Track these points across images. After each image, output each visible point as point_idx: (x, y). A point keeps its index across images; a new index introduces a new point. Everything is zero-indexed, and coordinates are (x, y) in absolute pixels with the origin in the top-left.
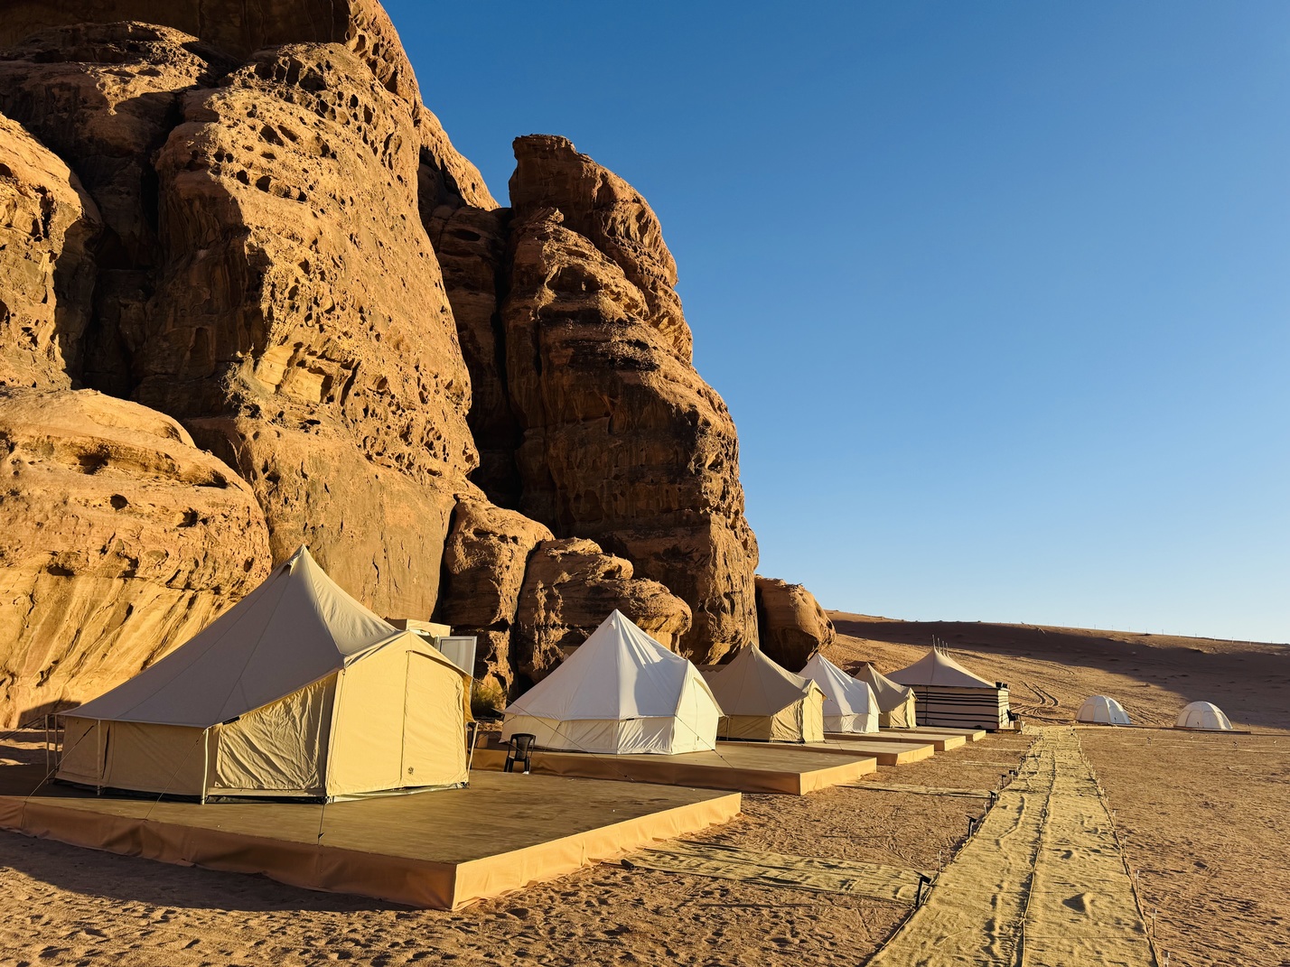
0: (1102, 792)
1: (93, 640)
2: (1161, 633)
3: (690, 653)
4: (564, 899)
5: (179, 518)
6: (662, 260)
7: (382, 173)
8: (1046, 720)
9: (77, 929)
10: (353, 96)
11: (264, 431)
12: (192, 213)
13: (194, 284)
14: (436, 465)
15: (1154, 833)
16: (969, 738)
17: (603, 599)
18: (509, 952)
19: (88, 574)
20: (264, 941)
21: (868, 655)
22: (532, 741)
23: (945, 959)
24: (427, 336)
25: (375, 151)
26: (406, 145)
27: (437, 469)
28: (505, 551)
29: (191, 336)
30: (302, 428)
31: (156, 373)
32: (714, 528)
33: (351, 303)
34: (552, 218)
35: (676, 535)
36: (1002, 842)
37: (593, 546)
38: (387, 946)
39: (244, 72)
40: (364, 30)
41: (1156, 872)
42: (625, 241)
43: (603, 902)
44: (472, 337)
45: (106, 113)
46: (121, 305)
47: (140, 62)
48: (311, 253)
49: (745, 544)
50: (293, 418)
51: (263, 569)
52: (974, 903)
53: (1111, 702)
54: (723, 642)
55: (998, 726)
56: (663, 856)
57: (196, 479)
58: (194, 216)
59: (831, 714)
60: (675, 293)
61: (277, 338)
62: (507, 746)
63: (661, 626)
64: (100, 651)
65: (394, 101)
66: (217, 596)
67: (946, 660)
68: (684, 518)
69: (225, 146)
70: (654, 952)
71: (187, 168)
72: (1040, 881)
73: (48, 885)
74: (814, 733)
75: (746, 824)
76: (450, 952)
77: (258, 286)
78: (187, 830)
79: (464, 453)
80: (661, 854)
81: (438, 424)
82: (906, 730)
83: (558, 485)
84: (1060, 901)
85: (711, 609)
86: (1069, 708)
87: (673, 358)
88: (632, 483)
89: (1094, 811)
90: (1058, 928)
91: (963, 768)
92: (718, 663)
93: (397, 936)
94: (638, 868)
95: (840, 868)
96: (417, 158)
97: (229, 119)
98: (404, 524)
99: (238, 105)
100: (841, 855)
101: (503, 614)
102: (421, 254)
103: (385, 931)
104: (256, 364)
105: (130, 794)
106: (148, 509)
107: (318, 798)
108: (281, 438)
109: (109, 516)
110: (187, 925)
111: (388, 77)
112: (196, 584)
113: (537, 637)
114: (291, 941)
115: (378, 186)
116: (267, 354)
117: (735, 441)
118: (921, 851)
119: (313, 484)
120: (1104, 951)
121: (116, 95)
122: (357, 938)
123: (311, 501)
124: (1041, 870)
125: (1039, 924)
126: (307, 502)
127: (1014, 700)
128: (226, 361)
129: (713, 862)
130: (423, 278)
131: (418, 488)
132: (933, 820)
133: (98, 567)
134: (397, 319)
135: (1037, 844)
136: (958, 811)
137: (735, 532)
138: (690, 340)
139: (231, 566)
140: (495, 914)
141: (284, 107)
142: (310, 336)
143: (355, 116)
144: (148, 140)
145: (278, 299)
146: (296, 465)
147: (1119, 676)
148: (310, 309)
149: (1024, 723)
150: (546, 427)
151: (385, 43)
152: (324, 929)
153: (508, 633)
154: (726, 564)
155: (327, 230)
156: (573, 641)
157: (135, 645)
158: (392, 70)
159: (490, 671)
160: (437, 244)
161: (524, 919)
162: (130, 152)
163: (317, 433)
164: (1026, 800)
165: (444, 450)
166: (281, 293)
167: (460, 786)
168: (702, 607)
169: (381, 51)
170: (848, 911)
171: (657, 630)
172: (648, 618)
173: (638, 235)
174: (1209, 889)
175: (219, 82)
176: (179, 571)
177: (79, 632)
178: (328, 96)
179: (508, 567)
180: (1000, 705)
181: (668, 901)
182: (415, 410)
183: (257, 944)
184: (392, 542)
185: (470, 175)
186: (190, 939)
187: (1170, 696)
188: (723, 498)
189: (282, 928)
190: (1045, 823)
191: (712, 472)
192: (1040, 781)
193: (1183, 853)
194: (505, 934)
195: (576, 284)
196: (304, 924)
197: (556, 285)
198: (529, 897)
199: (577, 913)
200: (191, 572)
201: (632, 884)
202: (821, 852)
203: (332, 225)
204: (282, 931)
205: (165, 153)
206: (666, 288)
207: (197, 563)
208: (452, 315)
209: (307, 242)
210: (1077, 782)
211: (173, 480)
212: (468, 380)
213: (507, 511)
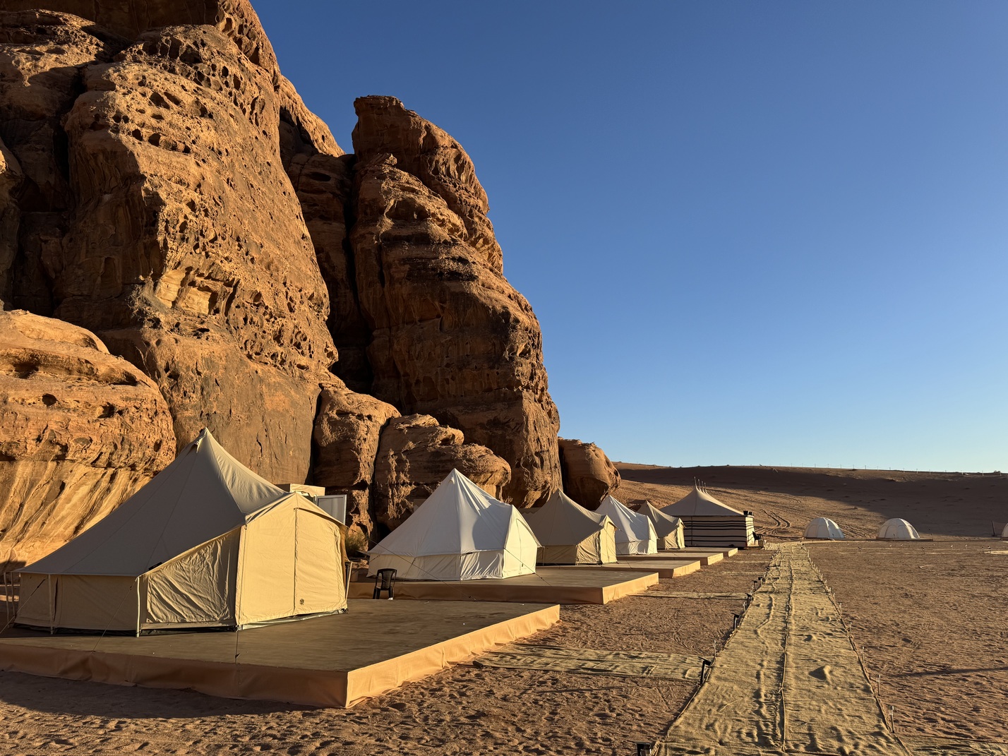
0: (829, 590)
1: (34, 512)
2: (864, 468)
3: (510, 500)
4: (432, 694)
5: (99, 411)
6: (476, 193)
7: (251, 129)
8: (781, 538)
9: (48, 740)
10: (224, 67)
11: (165, 338)
12: (97, 164)
13: (102, 222)
14: (304, 361)
15: (871, 619)
16: (726, 554)
17: (441, 461)
18: (395, 737)
19: (27, 459)
20: (200, 740)
21: (645, 494)
22: (394, 574)
23: (727, 722)
24: (292, 259)
25: (244, 111)
26: (269, 107)
27: (304, 364)
28: (362, 427)
29: (101, 265)
30: (195, 335)
31: (74, 295)
32: (525, 402)
33: (230, 234)
34: (388, 161)
35: (496, 409)
36: (759, 632)
37: (431, 420)
38: (298, 738)
39: (134, 49)
40: (231, 14)
41: (875, 648)
42: (447, 179)
43: (462, 694)
44: (328, 258)
45: (22, 85)
46: (42, 241)
47: (48, 43)
48: (196, 194)
49: (549, 414)
50: (187, 327)
51: (169, 449)
52: (744, 678)
53: (829, 522)
54: (536, 490)
55: (747, 544)
56: (504, 657)
57: (112, 379)
58: (99, 167)
59: (621, 541)
60: (487, 219)
61: (171, 263)
62: (373, 579)
63: (487, 480)
64: (40, 520)
65: (257, 71)
66: (133, 472)
67: (706, 496)
68: (502, 395)
69: (122, 110)
70: (507, 730)
71: (90, 128)
72: (790, 658)
73: (19, 708)
74: (609, 556)
75: (565, 628)
76: (349, 740)
77: (154, 222)
78: (129, 658)
79: (326, 350)
80: (502, 655)
81: (304, 329)
82: (678, 550)
83: (402, 373)
84: (806, 673)
85: (526, 465)
86: (798, 528)
87: (488, 270)
88: (460, 369)
89: (825, 605)
90: (808, 693)
91: (724, 578)
92: (533, 507)
93: (305, 730)
94: (486, 667)
95: (640, 658)
96: (278, 116)
97: (124, 88)
98: (280, 409)
99: (130, 76)
100: (640, 648)
101: (363, 476)
102: (284, 193)
103: (295, 726)
104: (155, 285)
105: (78, 632)
106: (73, 405)
107: (231, 627)
108: (179, 344)
109: (42, 411)
110: (136, 732)
111: (252, 51)
112: (115, 463)
113: (390, 493)
114: (222, 739)
115: (248, 139)
116: (164, 277)
117: (539, 334)
118: (700, 642)
119: (206, 379)
120: (843, 708)
121: (29, 70)
122: (274, 733)
123: (205, 393)
124: (791, 651)
125: (794, 691)
126: (202, 394)
127: (757, 524)
128: (131, 284)
129: (543, 659)
130: (287, 212)
131: (290, 380)
132: (705, 618)
133: (35, 452)
134: (267, 245)
135: (785, 632)
136: (724, 610)
137: (542, 405)
138: (500, 255)
139: (144, 447)
140: (380, 708)
141: (168, 77)
142: (198, 261)
143: (227, 84)
144: (58, 106)
145: (171, 232)
146: (192, 365)
147: (835, 502)
148: (197, 239)
149: (765, 541)
150: (390, 328)
151: (248, 24)
152: (246, 728)
153: (367, 491)
154: (536, 429)
155: (208, 176)
156: (420, 495)
157: (68, 514)
158: (255, 46)
159: (354, 521)
160: (296, 184)
161: (403, 711)
162: (43, 117)
163: (207, 339)
164: (773, 599)
165: (310, 349)
166: (173, 228)
167: (340, 612)
168: (519, 463)
169: (245, 31)
170: (649, 690)
171: (484, 483)
172: (478, 474)
173: (456, 173)
174: (915, 658)
175: (114, 58)
176: (102, 453)
177: (22, 505)
178: (204, 68)
179: (365, 440)
180: (747, 528)
181: (512, 690)
182: (284, 317)
183: (195, 743)
184: (271, 423)
185: (320, 129)
186: (140, 742)
187: (873, 515)
188: (532, 378)
189: (213, 729)
190: (789, 615)
191: (522, 359)
192: (782, 584)
193: (893, 632)
194: (390, 723)
195: (409, 213)
196: (230, 725)
197: (394, 215)
198: (405, 694)
199: (443, 705)
200: (111, 454)
201: (483, 679)
202: (624, 647)
203: (212, 171)
204: (213, 731)
205: (72, 117)
206: (480, 215)
207: (116, 446)
208: (311, 241)
209: (192, 186)
210: (810, 584)
211: (93, 381)
212: (326, 292)
213: (362, 395)
